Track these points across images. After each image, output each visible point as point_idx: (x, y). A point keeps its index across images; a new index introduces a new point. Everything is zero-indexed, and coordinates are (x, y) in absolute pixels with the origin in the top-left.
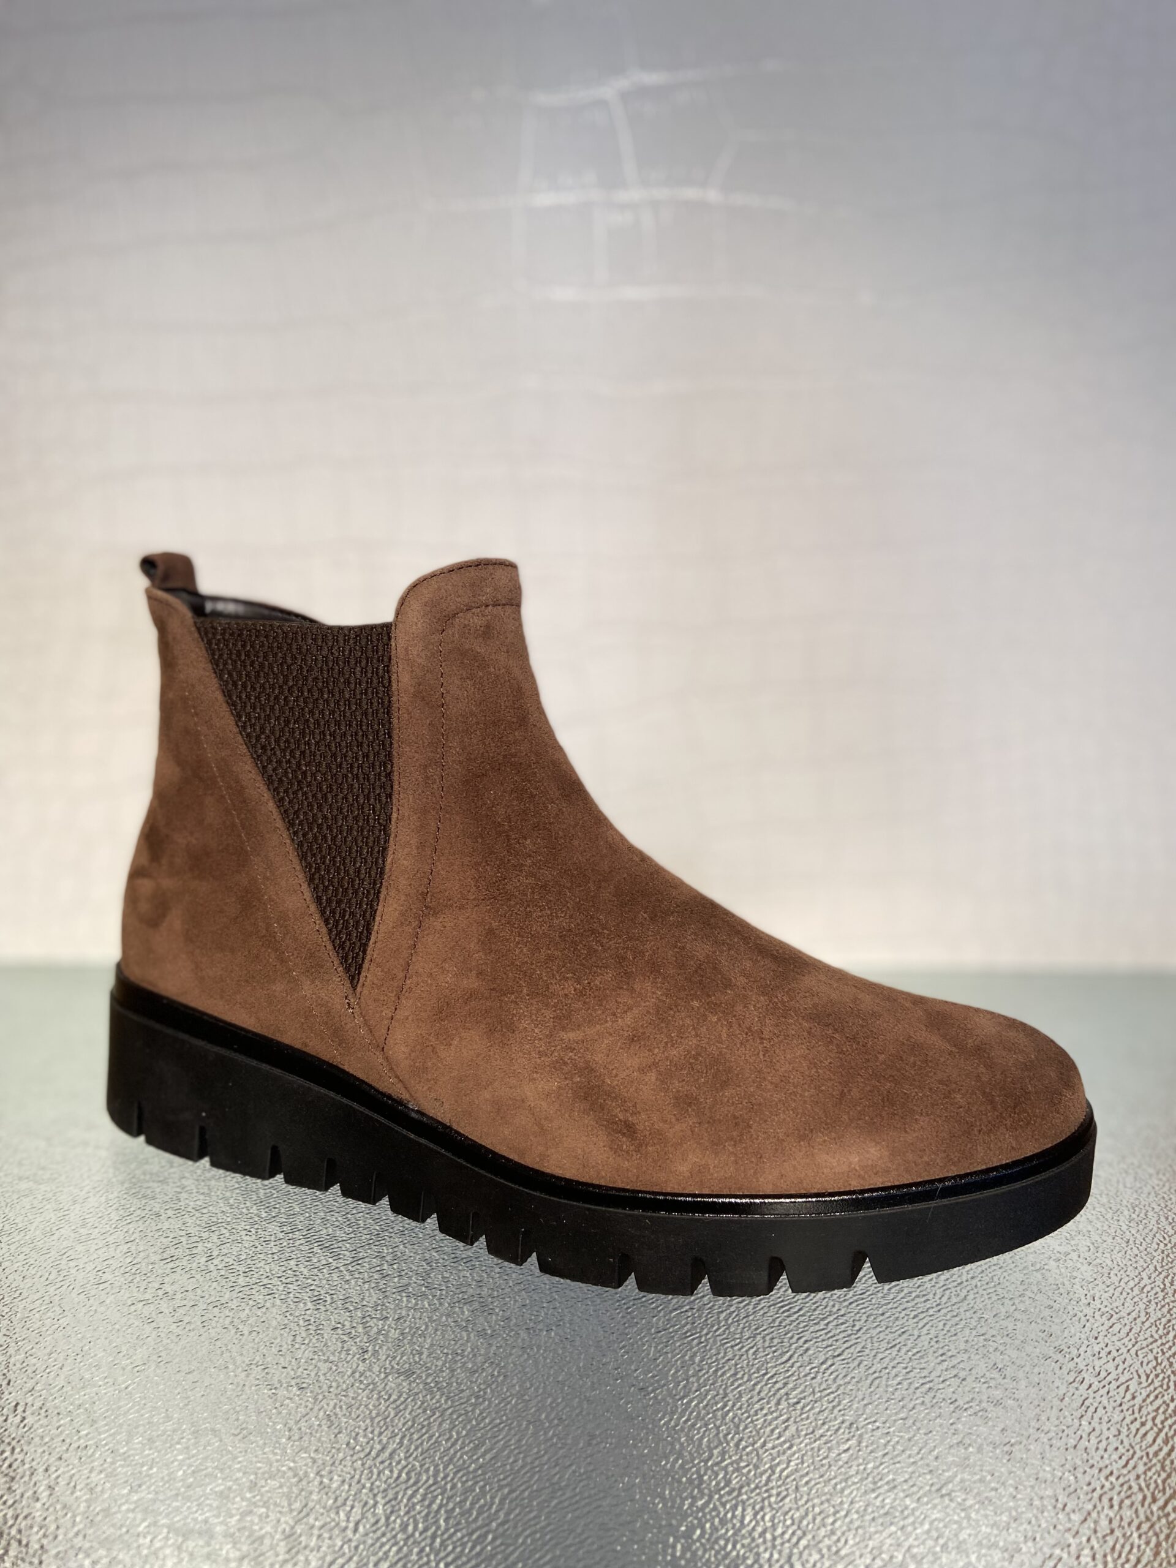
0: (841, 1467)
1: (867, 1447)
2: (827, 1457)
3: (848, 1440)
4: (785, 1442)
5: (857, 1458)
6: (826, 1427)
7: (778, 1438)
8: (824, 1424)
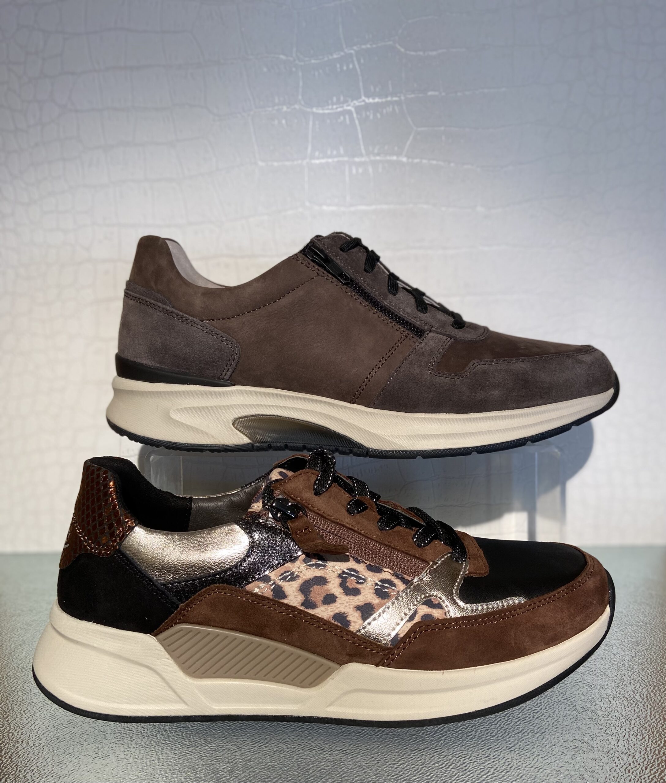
0: (467, 741)
1: (479, 734)
2: (461, 738)
3: (471, 732)
4: (443, 733)
5: (475, 738)
6: (461, 728)
7: (440, 732)
8: (460, 727)
